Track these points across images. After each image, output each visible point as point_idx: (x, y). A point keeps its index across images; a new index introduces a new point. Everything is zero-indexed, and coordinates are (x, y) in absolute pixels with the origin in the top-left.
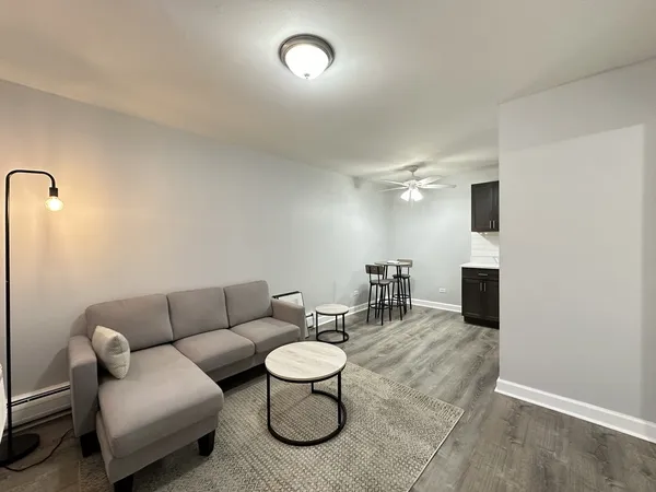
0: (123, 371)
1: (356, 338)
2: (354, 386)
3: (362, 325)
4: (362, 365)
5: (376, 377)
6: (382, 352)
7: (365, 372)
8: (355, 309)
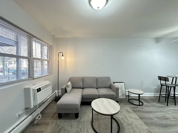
0: (68, 91)
1: (147, 106)
2: (131, 125)
3: (155, 102)
4: (141, 118)
5: (145, 127)
6: (158, 118)
7: (141, 122)
8: (155, 94)
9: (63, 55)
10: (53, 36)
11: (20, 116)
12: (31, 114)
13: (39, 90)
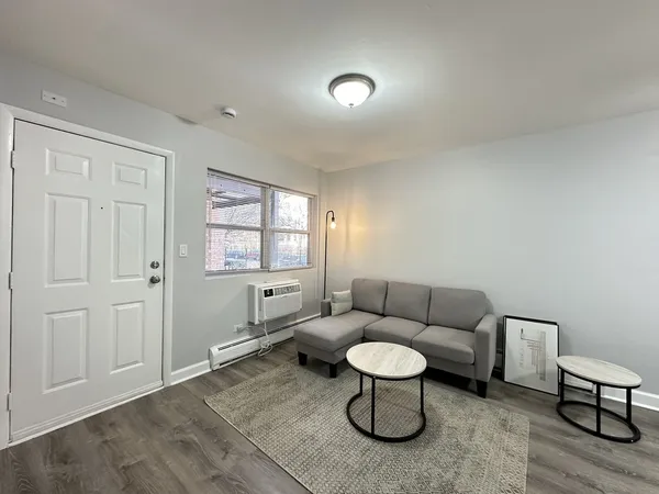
0: (334, 313)
9: (333, 219)
10: (320, 170)
11: (239, 331)
12: (257, 337)
13: (269, 293)
